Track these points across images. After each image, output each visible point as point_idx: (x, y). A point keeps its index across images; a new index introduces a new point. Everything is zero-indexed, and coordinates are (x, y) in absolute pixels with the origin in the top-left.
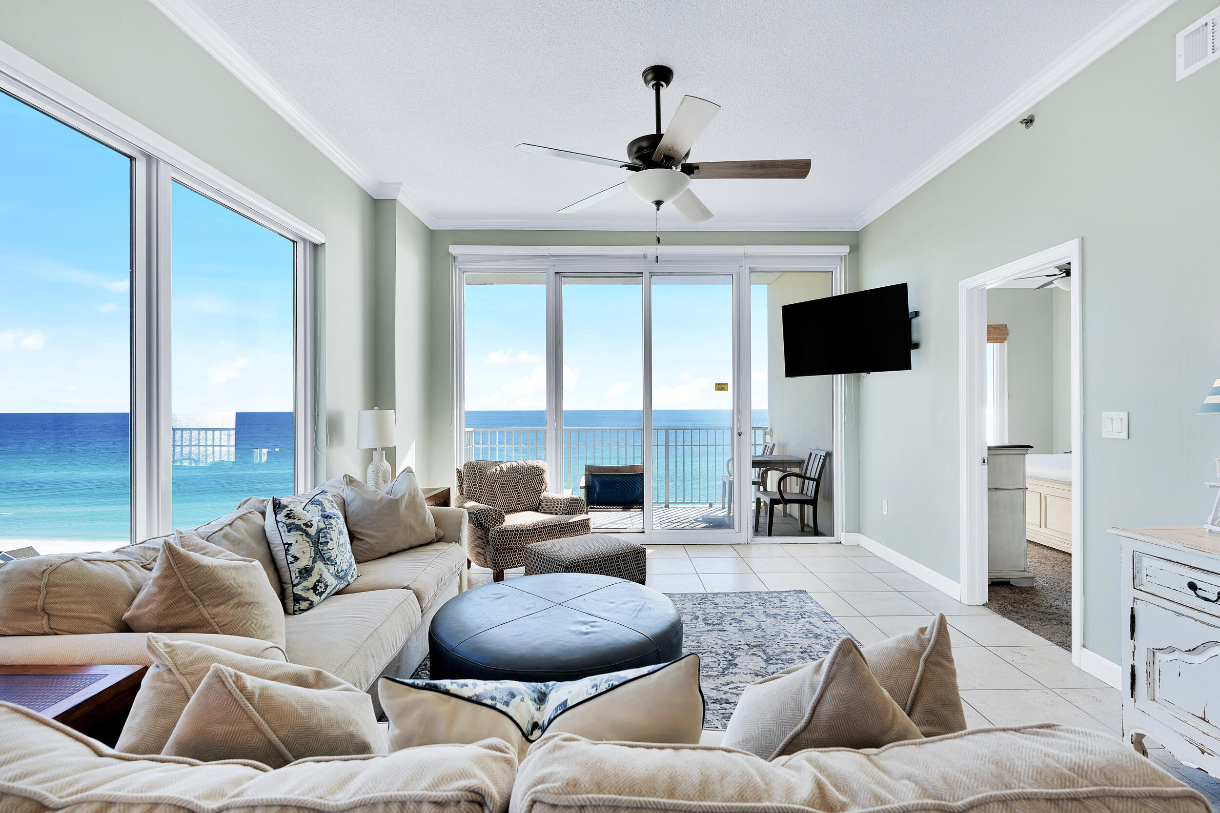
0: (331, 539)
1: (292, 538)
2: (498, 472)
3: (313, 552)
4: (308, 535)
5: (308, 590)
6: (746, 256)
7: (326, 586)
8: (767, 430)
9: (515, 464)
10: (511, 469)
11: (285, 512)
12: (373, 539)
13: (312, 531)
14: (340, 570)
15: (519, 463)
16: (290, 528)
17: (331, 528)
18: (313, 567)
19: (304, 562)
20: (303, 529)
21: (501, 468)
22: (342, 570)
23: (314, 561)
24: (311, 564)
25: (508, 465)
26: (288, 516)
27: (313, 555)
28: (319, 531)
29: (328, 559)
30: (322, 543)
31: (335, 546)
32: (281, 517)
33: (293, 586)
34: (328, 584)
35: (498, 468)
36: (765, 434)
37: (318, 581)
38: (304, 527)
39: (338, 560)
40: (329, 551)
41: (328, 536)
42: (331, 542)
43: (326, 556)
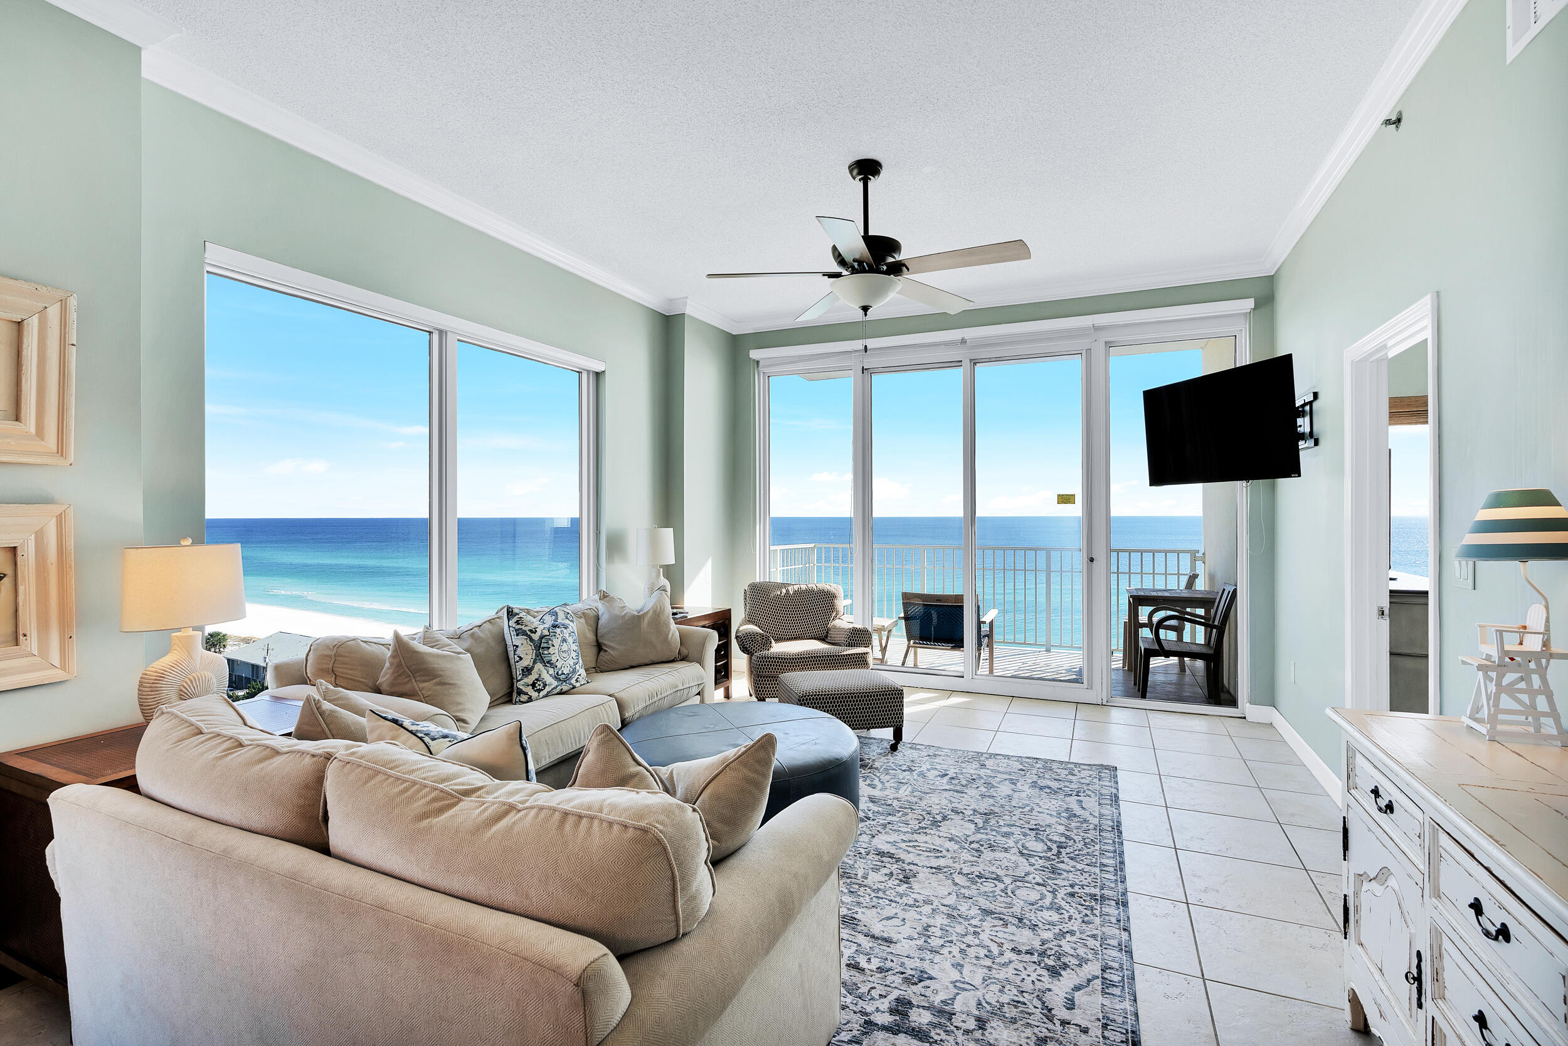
0: (553, 645)
1: (519, 640)
2: (783, 594)
3: (534, 654)
4: (531, 640)
5: (528, 685)
6: (1096, 328)
7: (545, 685)
8: (1197, 555)
9: (804, 587)
10: (799, 593)
11: (515, 619)
12: (615, 649)
13: (536, 637)
14: (560, 673)
15: (809, 586)
16: (519, 632)
17: (555, 636)
18: (533, 668)
19: (527, 662)
20: (527, 634)
21: (788, 591)
22: (563, 674)
23: (535, 662)
24: (531, 665)
25: (796, 587)
26: (517, 623)
27: (534, 657)
28: (542, 637)
29: (548, 662)
30: (543, 648)
31: (557, 652)
32: (512, 623)
33: (518, 681)
34: (547, 683)
35: (784, 591)
36: (1194, 560)
37: (537, 680)
38: (529, 633)
39: (559, 664)
40: (550, 655)
41: (550, 642)
42: (552, 648)
43: (546, 659)
